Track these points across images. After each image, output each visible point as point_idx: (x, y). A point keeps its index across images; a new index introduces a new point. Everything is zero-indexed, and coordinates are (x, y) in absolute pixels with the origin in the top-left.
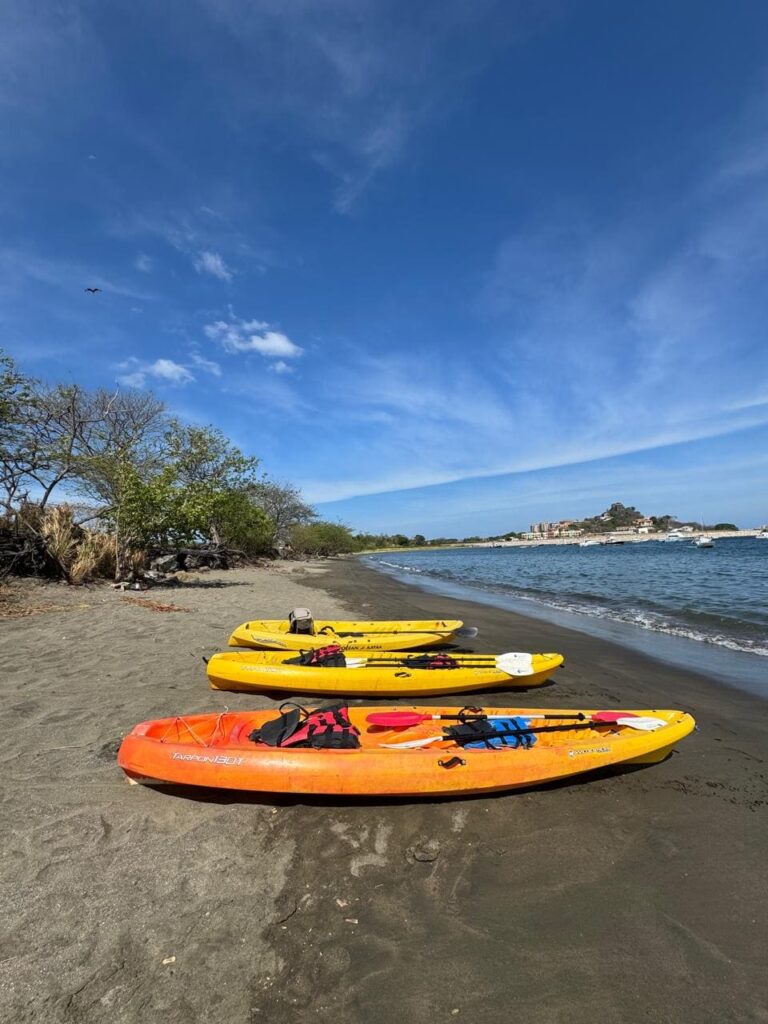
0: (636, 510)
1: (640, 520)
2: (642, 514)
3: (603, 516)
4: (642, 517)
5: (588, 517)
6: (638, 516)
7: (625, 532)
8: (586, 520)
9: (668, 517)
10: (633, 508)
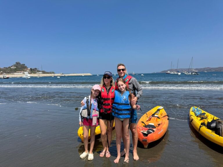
0: (25, 65)
1: (26, 69)
2: (27, 67)
3: (12, 66)
4: (28, 68)
5: (5, 67)
6: (26, 68)
7: (20, 73)
8: (4, 68)
9: (36, 69)
10: (24, 65)
